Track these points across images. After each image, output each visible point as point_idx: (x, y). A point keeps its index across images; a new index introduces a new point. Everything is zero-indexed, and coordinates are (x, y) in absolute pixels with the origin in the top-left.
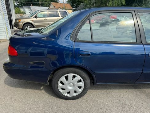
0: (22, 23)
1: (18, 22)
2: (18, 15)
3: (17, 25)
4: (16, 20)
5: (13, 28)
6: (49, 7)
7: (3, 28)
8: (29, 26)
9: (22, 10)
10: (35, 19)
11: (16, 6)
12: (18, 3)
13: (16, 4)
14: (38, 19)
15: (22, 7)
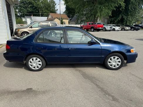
0: (21, 32)
1: (17, 31)
2: (19, 25)
3: (16, 33)
4: (16, 29)
5: (13, 36)
6: (48, 17)
7: (6, 36)
8: (26, 34)
9: (24, 20)
10: (31, 29)
11: (19, 16)
12: (21, 14)
13: (19, 15)
14: (33, 29)
15: (24, 17)
